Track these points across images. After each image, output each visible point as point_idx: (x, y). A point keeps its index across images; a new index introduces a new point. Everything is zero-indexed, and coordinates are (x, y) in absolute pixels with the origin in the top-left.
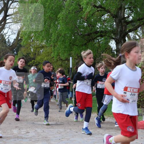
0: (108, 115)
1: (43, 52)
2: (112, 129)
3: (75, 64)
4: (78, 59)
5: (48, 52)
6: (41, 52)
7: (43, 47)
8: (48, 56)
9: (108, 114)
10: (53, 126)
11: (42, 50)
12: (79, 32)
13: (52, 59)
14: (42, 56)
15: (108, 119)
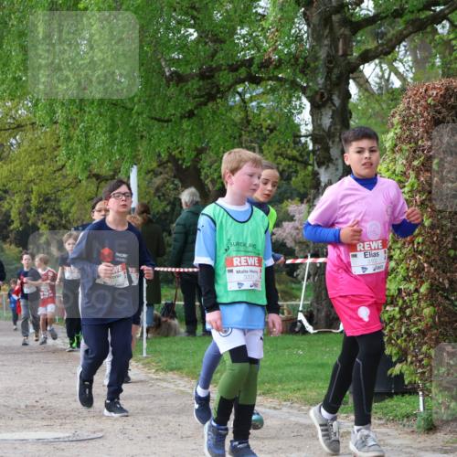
0: (281, 393)
1: (19, 145)
2: (299, 450)
3: (148, 193)
4: (161, 173)
5: (41, 148)
6: (12, 145)
7: (19, 127)
8: (42, 162)
9: (283, 389)
10: (63, 445)
11: (15, 138)
12: (163, 63)
13: (57, 174)
14: (17, 162)
15: (285, 409)
